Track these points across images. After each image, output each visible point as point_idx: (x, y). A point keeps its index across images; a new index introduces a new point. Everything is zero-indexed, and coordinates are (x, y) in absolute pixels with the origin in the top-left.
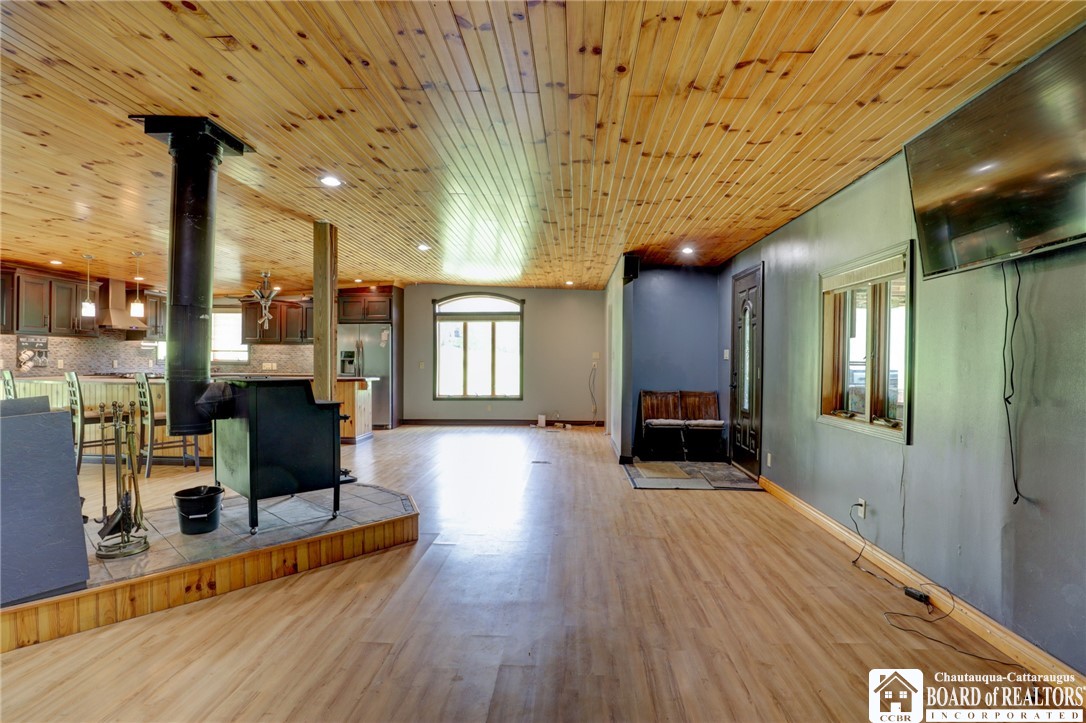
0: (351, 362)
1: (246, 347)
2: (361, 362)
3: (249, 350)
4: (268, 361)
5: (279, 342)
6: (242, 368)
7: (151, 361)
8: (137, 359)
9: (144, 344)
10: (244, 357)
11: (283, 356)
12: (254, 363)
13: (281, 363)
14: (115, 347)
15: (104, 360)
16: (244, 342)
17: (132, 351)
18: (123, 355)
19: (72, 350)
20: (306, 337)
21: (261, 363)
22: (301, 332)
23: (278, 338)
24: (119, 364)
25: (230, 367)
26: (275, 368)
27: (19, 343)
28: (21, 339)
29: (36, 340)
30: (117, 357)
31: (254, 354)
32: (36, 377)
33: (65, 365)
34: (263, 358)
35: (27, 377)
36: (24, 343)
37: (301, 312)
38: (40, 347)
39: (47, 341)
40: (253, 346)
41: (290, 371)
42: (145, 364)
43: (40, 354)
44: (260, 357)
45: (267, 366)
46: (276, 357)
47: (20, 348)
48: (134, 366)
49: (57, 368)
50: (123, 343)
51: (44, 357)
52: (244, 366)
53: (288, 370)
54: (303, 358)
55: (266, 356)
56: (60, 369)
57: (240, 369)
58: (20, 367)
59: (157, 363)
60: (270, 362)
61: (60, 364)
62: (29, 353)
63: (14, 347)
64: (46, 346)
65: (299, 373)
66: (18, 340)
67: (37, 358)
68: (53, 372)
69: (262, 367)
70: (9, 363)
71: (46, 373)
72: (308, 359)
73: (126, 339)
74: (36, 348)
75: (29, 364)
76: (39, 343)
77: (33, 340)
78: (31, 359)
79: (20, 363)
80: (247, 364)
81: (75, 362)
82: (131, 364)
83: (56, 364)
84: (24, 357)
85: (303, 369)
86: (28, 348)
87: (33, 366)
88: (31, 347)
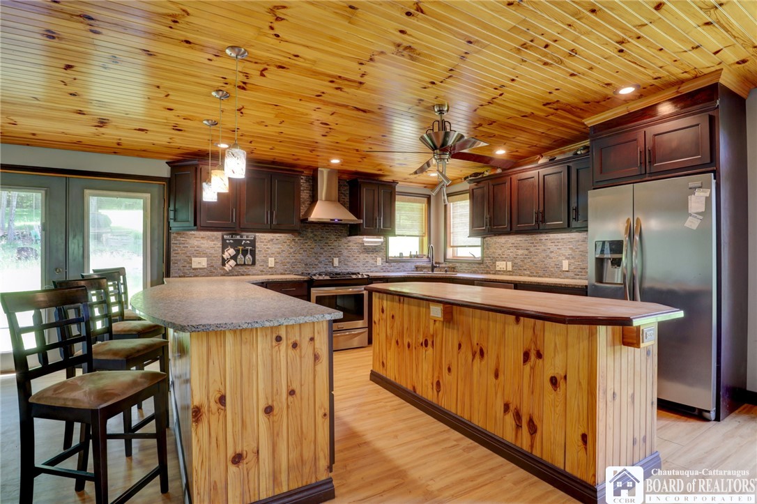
0: (617, 262)
1: (477, 241)
2: (637, 262)
3: (484, 247)
4: (502, 259)
5: (511, 232)
6: (475, 267)
7: (379, 259)
8: (362, 256)
9: (369, 240)
10: (477, 253)
11: (520, 252)
12: (487, 261)
13: (516, 261)
14: (336, 244)
15: (322, 259)
16: (473, 234)
17: (355, 248)
18: (345, 253)
19: (285, 247)
20: (544, 221)
21: (494, 260)
22: (537, 214)
23: (506, 225)
24: (339, 262)
25: (464, 266)
26: (510, 268)
27: (224, 240)
28: (225, 236)
29: (241, 237)
30: (339, 255)
31: (488, 249)
32: (243, 275)
33: (276, 263)
34: (497, 255)
35: (233, 275)
36: (229, 240)
37: (537, 184)
38: (246, 245)
39: (255, 238)
40: (487, 239)
41: (529, 273)
42: (371, 261)
43: (245, 253)
44: (494, 253)
45: (501, 265)
46: (511, 253)
47: (225, 246)
48: (358, 264)
49: (267, 266)
50: (344, 240)
51: (249, 256)
52: (478, 266)
53: (526, 272)
54: (544, 255)
55: (500, 252)
56: (270, 268)
57: (474, 269)
58: (224, 264)
59: (388, 260)
60: (504, 261)
61: (271, 262)
62: (232, 251)
63: (219, 244)
64: (253, 243)
65: (539, 277)
66: (223, 237)
67: (240, 256)
68: (262, 271)
69: (495, 266)
70: (214, 262)
71: (254, 272)
72: (552, 255)
73: (350, 235)
74: (241, 245)
75: (232, 263)
76: (246, 240)
77: (238, 237)
78: (234, 258)
79: (224, 262)
80: (481, 262)
81: (288, 260)
82: (355, 262)
83: (266, 262)
84: (226, 255)
85: (546, 272)
86: (233, 246)
87: (237, 265)
88: (236, 244)
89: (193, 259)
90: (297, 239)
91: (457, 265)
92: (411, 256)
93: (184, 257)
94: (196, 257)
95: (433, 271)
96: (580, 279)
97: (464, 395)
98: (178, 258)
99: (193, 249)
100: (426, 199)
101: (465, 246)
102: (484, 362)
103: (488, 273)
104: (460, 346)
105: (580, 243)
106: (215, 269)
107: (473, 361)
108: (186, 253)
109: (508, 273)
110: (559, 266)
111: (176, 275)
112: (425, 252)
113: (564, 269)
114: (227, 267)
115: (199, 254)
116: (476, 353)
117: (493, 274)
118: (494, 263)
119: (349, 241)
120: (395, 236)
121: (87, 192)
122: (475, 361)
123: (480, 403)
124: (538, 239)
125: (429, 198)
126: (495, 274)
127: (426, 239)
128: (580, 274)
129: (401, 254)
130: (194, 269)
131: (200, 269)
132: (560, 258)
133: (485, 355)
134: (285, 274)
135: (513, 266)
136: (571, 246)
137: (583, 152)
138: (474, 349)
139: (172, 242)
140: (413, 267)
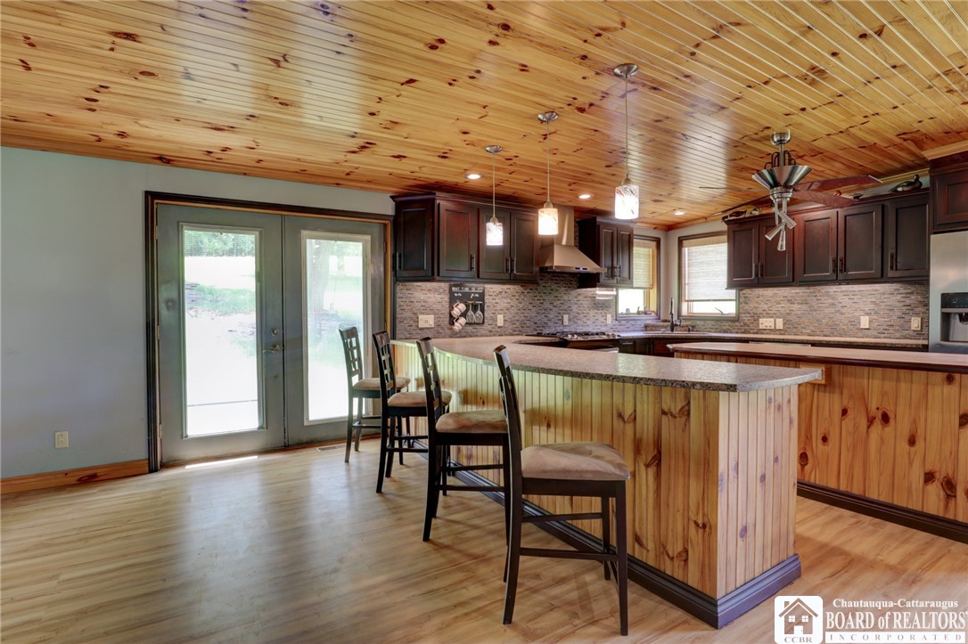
1: (732, 293)
3: (738, 300)
4: (769, 316)
5: (792, 282)
6: (726, 325)
7: (609, 316)
8: (592, 312)
9: (600, 293)
10: (730, 308)
11: (796, 307)
12: (745, 318)
13: (790, 318)
14: (566, 297)
15: (551, 316)
16: (731, 285)
17: (586, 303)
18: (574, 308)
19: (514, 302)
20: (845, 269)
21: (756, 317)
22: (835, 262)
23: (787, 275)
24: (570, 320)
25: (710, 324)
26: (780, 324)
27: (451, 293)
28: (453, 288)
29: (470, 289)
30: (568, 311)
31: (746, 303)
32: (471, 336)
33: (505, 321)
34: (760, 311)
35: (461, 337)
36: (457, 293)
37: (834, 226)
38: (475, 298)
39: (484, 291)
40: (744, 291)
41: (809, 331)
42: (602, 319)
43: (475, 308)
44: (755, 308)
45: (766, 323)
46: (784, 307)
47: (453, 300)
48: (589, 322)
49: (496, 325)
50: (575, 292)
51: (479, 312)
52: (730, 323)
53: (804, 331)
54: (833, 310)
55: (766, 307)
56: (499, 327)
57: (724, 328)
58: (453, 324)
59: (617, 318)
60: (772, 317)
61: (500, 320)
62: (462, 307)
63: (446, 298)
64: (482, 296)
65: (825, 336)
66: (450, 289)
67: (470, 313)
68: (491, 331)
69: (758, 324)
70: (441, 320)
71: (483, 332)
72: (844, 310)
73: (580, 287)
74: (471, 300)
75: (462, 321)
76: (475, 293)
77: (467, 290)
78: (464, 315)
79: (452, 320)
80: (734, 320)
81: (517, 318)
82: (585, 319)
83: (495, 320)
84: (456, 312)
85: (834, 329)
86: (462, 300)
87: (467, 323)
88: (465, 298)
89: (420, 317)
90: (526, 292)
91: (698, 322)
92: (639, 313)
93: (408, 314)
94: (423, 314)
95: (672, 330)
96: (884, 337)
97: (851, 466)
98: (405, 315)
99: (419, 304)
100: (655, 243)
101: (709, 300)
102: (889, 429)
103: (745, 332)
104: (844, 412)
105: (887, 296)
106: (443, 329)
107: (868, 427)
108: (411, 310)
109: (778, 332)
110: (857, 322)
111: (403, 337)
112: (653, 307)
113: (862, 327)
114: (457, 326)
115: (427, 310)
116: (875, 418)
117: (754, 333)
118: (758, 320)
119: (579, 295)
120: (632, 288)
121: (304, 233)
122: (873, 428)
123: (881, 474)
124: (823, 291)
125: (658, 241)
126: (757, 333)
127: (654, 293)
128: (886, 332)
129: (628, 310)
130: (421, 329)
131: (427, 328)
132: (857, 314)
133: (892, 421)
134: (513, 335)
135: (784, 324)
136: (874, 300)
137: (906, 189)
138: (871, 414)
139: (398, 295)
140: (643, 325)
